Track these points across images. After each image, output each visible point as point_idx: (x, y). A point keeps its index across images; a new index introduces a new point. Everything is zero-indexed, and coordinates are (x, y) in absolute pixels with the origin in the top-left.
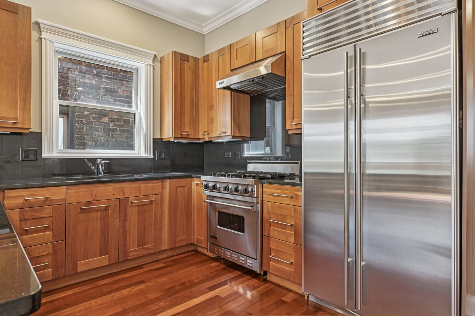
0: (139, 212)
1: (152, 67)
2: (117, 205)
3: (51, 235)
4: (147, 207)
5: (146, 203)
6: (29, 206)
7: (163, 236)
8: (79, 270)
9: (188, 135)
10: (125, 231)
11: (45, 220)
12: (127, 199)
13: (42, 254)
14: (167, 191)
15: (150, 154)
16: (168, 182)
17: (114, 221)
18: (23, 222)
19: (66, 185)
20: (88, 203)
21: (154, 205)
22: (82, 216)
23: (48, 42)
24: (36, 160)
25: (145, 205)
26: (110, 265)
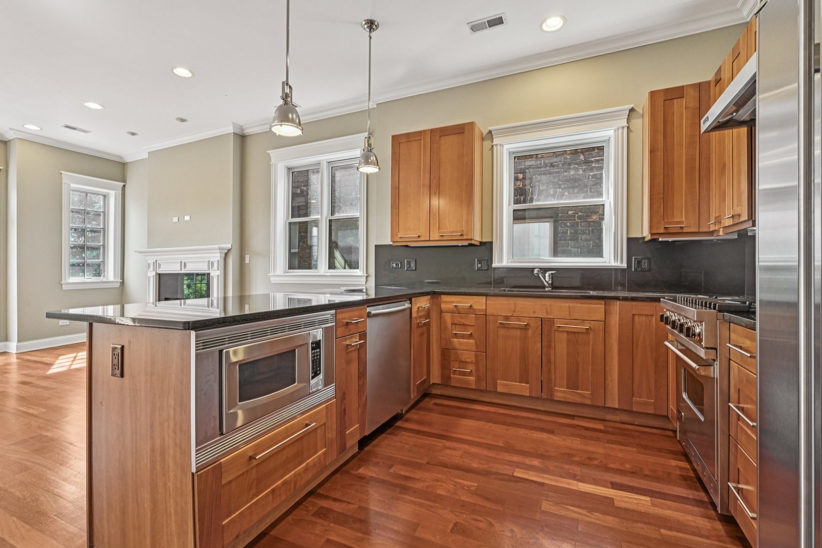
0: (568, 341)
1: (625, 130)
2: (538, 327)
3: (474, 344)
4: (580, 336)
5: (580, 331)
6: (457, 310)
7: (610, 386)
8: (500, 389)
9: (682, 228)
10: (549, 362)
11: (469, 327)
12: (551, 321)
13: (468, 360)
14: (615, 319)
15: (622, 262)
16: (616, 306)
17: (535, 347)
18: (454, 326)
19: (486, 295)
20: (507, 318)
21: (591, 336)
22: (502, 332)
23: (499, 147)
24: (488, 270)
25: (578, 333)
26: (531, 397)
